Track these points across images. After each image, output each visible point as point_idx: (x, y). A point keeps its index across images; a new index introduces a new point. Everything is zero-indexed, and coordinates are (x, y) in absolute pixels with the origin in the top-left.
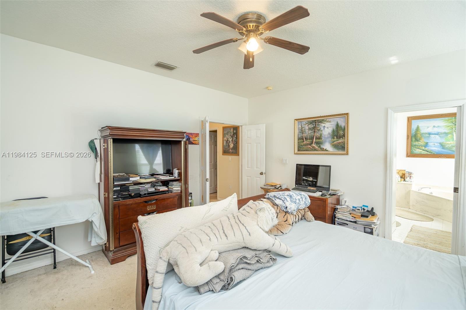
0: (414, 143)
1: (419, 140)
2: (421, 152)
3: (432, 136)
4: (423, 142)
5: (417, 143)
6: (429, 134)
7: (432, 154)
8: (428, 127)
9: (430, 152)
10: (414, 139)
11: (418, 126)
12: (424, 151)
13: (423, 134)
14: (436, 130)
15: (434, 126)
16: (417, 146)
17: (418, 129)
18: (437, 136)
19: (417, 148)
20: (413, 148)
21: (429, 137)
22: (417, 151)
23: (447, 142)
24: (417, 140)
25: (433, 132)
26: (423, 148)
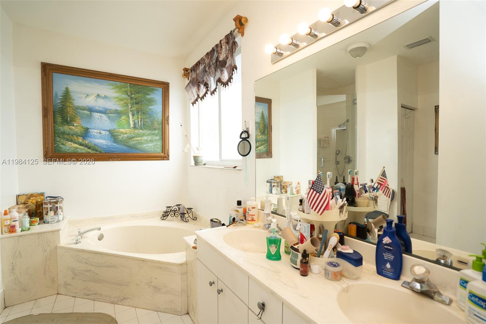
0: (61, 128)
1: (71, 121)
2: (77, 148)
3: (96, 115)
4: (79, 128)
5: (66, 128)
6: (91, 110)
7: (98, 152)
8: (87, 95)
9: (93, 150)
10: (59, 119)
11: (67, 89)
12: (82, 147)
13: (78, 108)
14: (101, 104)
15: (98, 95)
16: (67, 135)
17: (67, 95)
18: (103, 115)
19: (67, 140)
20: (58, 139)
21: (90, 116)
22: (70, 146)
23: (121, 130)
24: (67, 121)
25: (97, 108)
26: (80, 140)
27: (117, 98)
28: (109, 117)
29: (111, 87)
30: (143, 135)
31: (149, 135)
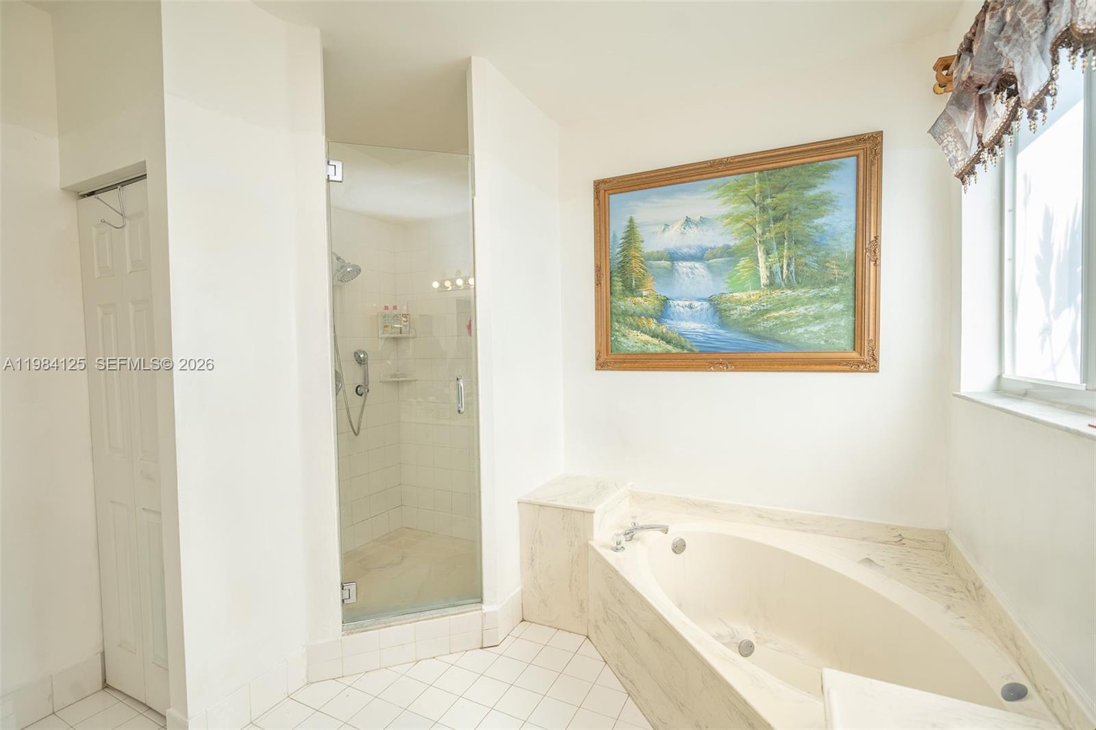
0: (621, 303)
1: (638, 287)
2: (646, 343)
3: (683, 266)
4: (651, 299)
5: (627, 303)
6: (673, 257)
7: (685, 351)
8: (667, 225)
9: (676, 346)
10: (619, 286)
11: (631, 221)
12: (655, 341)
13: (649, 257)
14: (695, 238)
15: (688, 220)
16: (631, 316)
17: (631, 235)
18: (697, 265)
19: (631, 326)
20: (616, 325)
21: (671, 271)
22: (634, 340)
23: (737, 295)
24: (631, 289)
25: (685, 250)
26: (653, 326)
27: (727, 217)
28: (709, 267)
29: (716, 193)
30: (795, 302)
31: (810, 301)
